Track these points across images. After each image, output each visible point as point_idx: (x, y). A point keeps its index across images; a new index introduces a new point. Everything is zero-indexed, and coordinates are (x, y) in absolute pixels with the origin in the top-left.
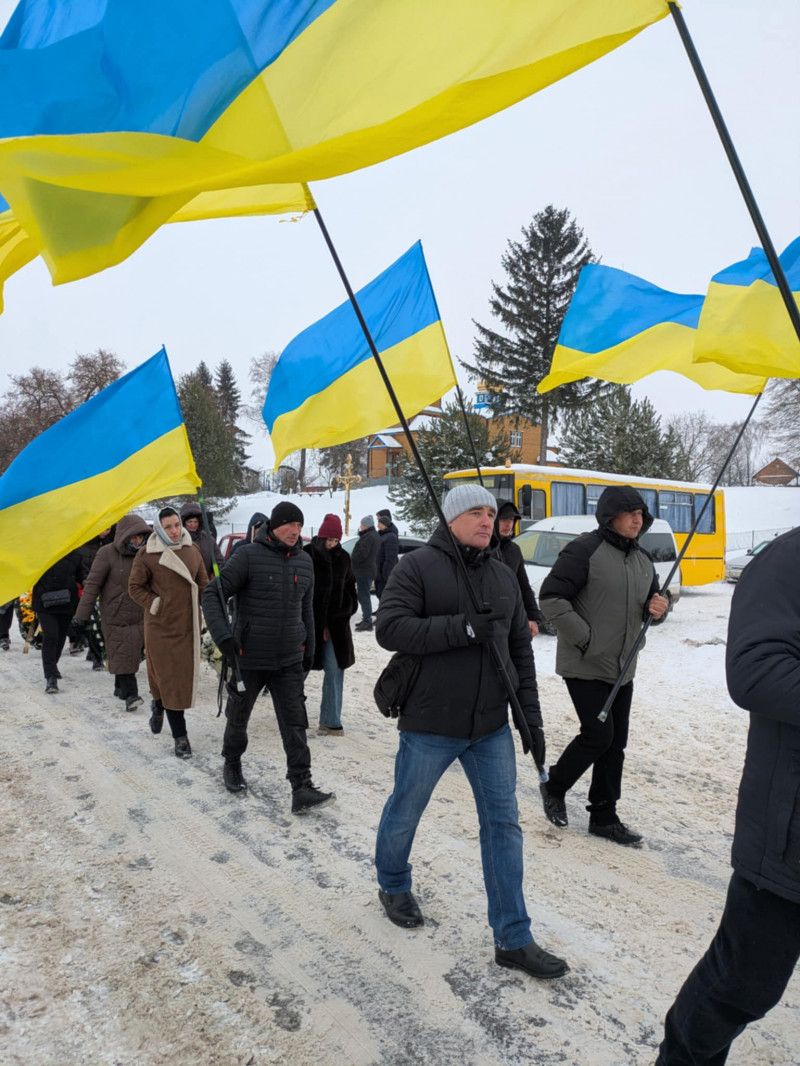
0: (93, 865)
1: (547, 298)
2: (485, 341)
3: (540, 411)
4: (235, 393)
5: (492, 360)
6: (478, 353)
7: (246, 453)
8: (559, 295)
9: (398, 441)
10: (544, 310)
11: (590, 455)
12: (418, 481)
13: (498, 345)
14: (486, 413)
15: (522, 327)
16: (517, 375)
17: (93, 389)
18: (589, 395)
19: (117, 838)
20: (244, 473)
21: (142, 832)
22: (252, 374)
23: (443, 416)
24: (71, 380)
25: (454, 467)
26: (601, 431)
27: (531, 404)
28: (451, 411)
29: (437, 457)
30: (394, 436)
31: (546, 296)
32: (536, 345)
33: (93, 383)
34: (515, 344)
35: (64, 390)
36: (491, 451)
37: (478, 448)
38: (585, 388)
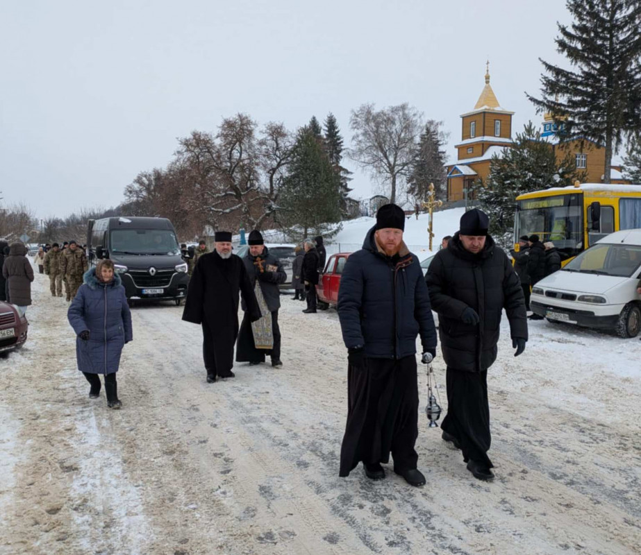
0: (231, 535)
1: (610, 32)
2: (551, 76)
3: (604, 135)
4: (339, 139)
5: (558, 92)
6: (545, 88)
7: (349, 187)
8: (622, 28)
9: (473, 169)
10: (607, 44)
12: (491, 203)
13: (564, 79)
14: (553, 140)
15: (586, 61)
16: (582, 103)
17: (235, 144)
19: (250, 512)
20: (347, 202)
21: (269, 508)
22: (352, 123)
23: (514, 145)
24: (219, 138)
25: (524, 189)
27: (595, 128)
28: (520, 141)
29: (509, 182)
30: (469, 165)
31: (610, 31)
32: (600, 76)
33: (235, 140)
34: (580, 76)
35: (215, 147)
36: (558, 173)
37: (546, 171)
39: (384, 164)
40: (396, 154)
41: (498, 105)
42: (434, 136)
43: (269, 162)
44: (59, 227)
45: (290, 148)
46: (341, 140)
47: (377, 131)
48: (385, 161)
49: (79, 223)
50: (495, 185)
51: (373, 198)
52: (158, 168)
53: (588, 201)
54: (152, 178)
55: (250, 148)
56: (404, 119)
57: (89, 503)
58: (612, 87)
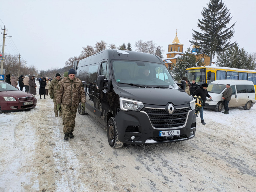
2: (195, 34)
3: (210, 53)
5: (197, 39)
8: (217, 21)
9: (171, 61)
10: (212, 25)
11: (226, 64)
12: (177, 71)
13: (199, 35)
14: (195, 54)
15: (206, 30)
16: (204, 43)
17: (100, 50)
18: (224, 48)
21: (116, 158)
22: (136, 45)
23: (184, 55)
24: (95, 48)
25: (187, 67)
26: (229, 57)
27: (208, 51)
28: (186, 53)
29: (182, 65)
31: (213, 22)
32: (210, 35)
33: (100, 48)
34: (204, 35)
35: (94, 50)
36: (197, 63)
37: (193, 62)
38: (223, 46)
41: (179, 42)
42: (159, 51)
44: (44, 73)
47: (143, 48)
49: (51, 72)
50: (178, 66)
52: (76, 56)
53: (207, 71)
54: (74, 59)
56: (151, 45)
57: (59, 155)
58: (213, 38)
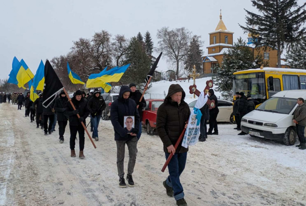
2: (250, 16)
4: (151, 43)
5: (254, 24)
6: (247, 22)
9: (215, 58)
10: (275, 3)
11: (301, 62)
12: (223, 75)
13: (256, 18)
14: (252, 46)
15: (266, 10)
17: (100, 45)
18: (299, 36)
22: (158, 35)
23: (233, 48)
24: (93, 42)
25: (239, 69)
27: (272, 41)
28: (236, 46)
29: (231, 65)
30: (214, 56)
32: (272, 17)
33: (100, 42)
34: (263, 17)
35: (90, 45)
36: (255, 62)
37: (249, 61)
38: (296, 33)
39: (173, 55)
40: (179, 51)
41: (226, 29)
42: (196, 43)
43: (117, 53)
45: (127, 46)
46: (153, 43)
47: (170, 40)
48: (173, 53)
50: (225, 67)
51: (168, 71)
52: (63, 55)
54: (60, 60)
55: (107, 46)
56: (183, 34)
58: (278, 22)
